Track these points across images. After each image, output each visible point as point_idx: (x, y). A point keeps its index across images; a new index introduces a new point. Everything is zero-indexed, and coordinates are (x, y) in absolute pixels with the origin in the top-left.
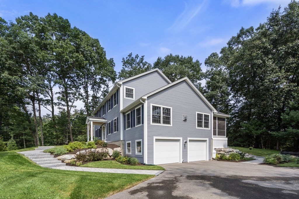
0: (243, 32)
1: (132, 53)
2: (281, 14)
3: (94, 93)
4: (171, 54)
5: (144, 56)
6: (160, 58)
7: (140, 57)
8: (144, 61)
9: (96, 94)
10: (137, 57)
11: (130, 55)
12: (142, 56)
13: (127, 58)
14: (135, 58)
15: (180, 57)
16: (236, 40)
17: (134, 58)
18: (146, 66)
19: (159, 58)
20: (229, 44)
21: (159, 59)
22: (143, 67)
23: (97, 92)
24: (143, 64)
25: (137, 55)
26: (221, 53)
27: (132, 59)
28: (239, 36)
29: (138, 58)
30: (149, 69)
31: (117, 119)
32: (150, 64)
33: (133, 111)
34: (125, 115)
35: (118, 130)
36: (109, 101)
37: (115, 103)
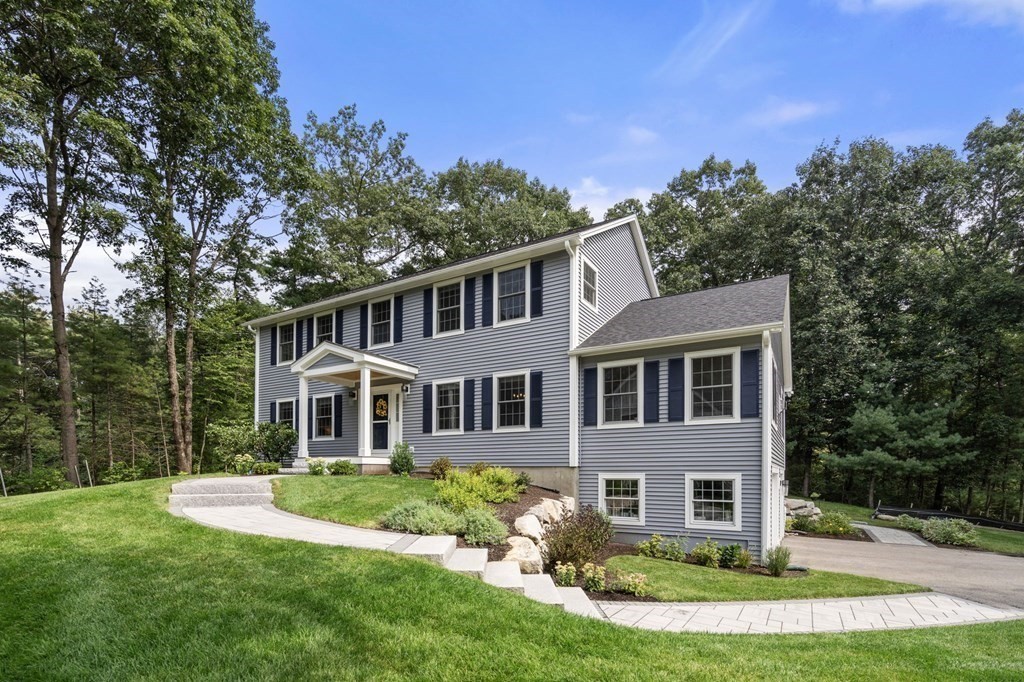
0: (708, 168)
1: (355, 105)
3: (196, 224)
4: (499, 160)
5: (407, 135)
6: (464, 161)
7: (391, 133)
8: (404, 154)
9: (201, 234)
10: (378, 128)
11: (347, 114)
12: (400, 135)
13: (334, 119)
14: (373, 131)
15: (529, 179)
16: (685, 184)
17: (367, 130)
18: (405, 176)
19: (461, 159)
20: (673, 187)
21: (462, 164)
22: (397, 174)
23: (206, 226)
24: (397, 162)
25: (381, 122)
26: (649, 206)
27: (353, 133)
28: (699, 175)
29: (380, 134)
30: (414, 186)
31: (537, 378)
32: (422, 171)
33: (666, 364)
34: (595, 370)
35: (537, 422)
36: (447, 294)
37: (511, 311)
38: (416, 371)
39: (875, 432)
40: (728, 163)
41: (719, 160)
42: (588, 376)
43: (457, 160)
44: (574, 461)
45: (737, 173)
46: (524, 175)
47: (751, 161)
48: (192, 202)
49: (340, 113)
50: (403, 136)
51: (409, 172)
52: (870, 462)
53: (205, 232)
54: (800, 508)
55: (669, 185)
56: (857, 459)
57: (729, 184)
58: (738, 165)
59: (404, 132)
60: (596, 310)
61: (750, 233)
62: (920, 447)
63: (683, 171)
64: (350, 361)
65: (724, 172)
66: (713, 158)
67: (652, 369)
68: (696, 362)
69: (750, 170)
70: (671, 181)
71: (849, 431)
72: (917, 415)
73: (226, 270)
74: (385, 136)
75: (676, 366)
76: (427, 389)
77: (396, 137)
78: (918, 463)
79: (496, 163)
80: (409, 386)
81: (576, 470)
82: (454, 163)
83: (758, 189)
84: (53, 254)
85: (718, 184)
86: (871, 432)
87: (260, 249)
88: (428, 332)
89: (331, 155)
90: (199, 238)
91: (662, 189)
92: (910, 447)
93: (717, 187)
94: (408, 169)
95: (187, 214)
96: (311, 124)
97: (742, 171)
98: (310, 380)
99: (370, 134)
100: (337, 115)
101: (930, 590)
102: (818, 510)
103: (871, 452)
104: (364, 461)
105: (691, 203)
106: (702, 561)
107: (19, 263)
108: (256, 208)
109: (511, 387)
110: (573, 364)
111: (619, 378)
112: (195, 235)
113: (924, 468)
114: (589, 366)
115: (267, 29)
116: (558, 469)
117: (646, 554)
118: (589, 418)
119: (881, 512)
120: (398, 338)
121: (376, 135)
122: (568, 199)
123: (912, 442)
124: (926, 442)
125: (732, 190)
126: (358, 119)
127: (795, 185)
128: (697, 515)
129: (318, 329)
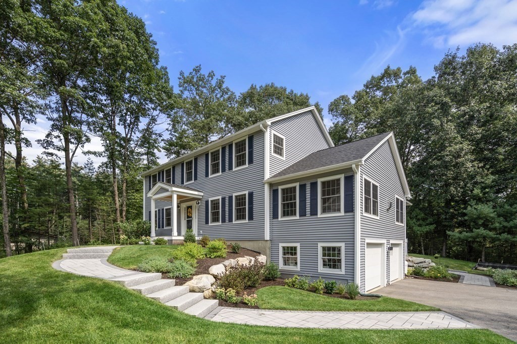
0: (387, 74)
1: (200, 65)
2: (459, 59)
3: (127, 130)
4: (272, 83)
5: (225, 76)
6: (254, 86)
7: (217, 76)
8: (224, 86)
9: (129, 135)
10: (211, 75)
11: (197, 70)
12: (221, 77)
13: (191, 73)
14: (209, 76)
16: (374, 84)
17: (206, 76)
18: (226, 96)
19: (252, 85)
20: (367, 86)
21: (253, 88)
22: (222, 96)
23: (132, 131)
24: (221, 91)
25: (212, 72)
26: (353, 98)
27: (201, 79)
28: (382, 78)
29: (212, 78)
30: (231, 101)
31: (251, 195)
32: (234, 93)
33: (309, 185)
34: (277, 190)
35: (251, 218)
36: (215, 156)
37: (240, 162)
38: (202, 194)
39: (481, 218)
40: (399, 69)
41: (393, 67)
42: (274, 193)
43: (250, 86)
44: (267, 237)
45: (405, 74)
46: (285, 90)
47: (413, 66)
48: (125, 120)
49: (194, 70)
50: (223, 77)
51: (227, 94)
52: (478, 236)
53: (131, 134)
54: (420, 263)
55: (364, 86)
56: (469, 234)
57: (400, 81)
58: (404, 70)
59: (223, 75)
60: (284, 159)
61: (405, 108)
62: (511, 227)
63: (373, 77)
64: (167, 191)
65: (396, 75)
66: (389, 67)
67: (303, 187)
68: (323, 183)
69: (412, 72)
70: (365, 83)
71: (466, 218)
72: (509, 207)
73: (142, 150)
74: (215, 78)
75: (314, 185)
76: (207, 202)
77: (220, 78)
78: (509, 236)
79: (270, 85)
80: (200, 201)
81: (269, 242)
82: (249, 87)
83: (417, 81)
84: (66, 150)
85: (394, 82)
86: (479, 218)
87: (157, 139)
88: (207, 175)
89: (191, 91)
90: (128, 137)
91: (361, 88)
92: (505, 227)
93: (394, 83)
94: (227, 93)
95: (123, 126)
96: (181, 77)
97: (408, 73)
98: (156, 200)
99: (207, 78)
100: (192, 71)
101: (439, 310)
102: (434, 264)
103: (477, 230)
104: (174, 238)
105: (379, 94)
106: (314, 290)
107: (52, 154)
108: (153, 120)
109: (240, 200)
110: (267, 188)
111: (289, 194)
112: (127, 135)
113: (514, 239)
114: (275, 188)
115: (151, 36)
116: (260, 241)
117: (289, 286)
118: (275, 215)
119: (480, 265)
120: (196, 179)
121: (211, 78)
122: (308, 99)
123: (506, 224)
124: (514, 224)
125: (403, 83)
126: (202, 72)
127: (434, 77)
128: (324, 265)
129: (166, 176)
